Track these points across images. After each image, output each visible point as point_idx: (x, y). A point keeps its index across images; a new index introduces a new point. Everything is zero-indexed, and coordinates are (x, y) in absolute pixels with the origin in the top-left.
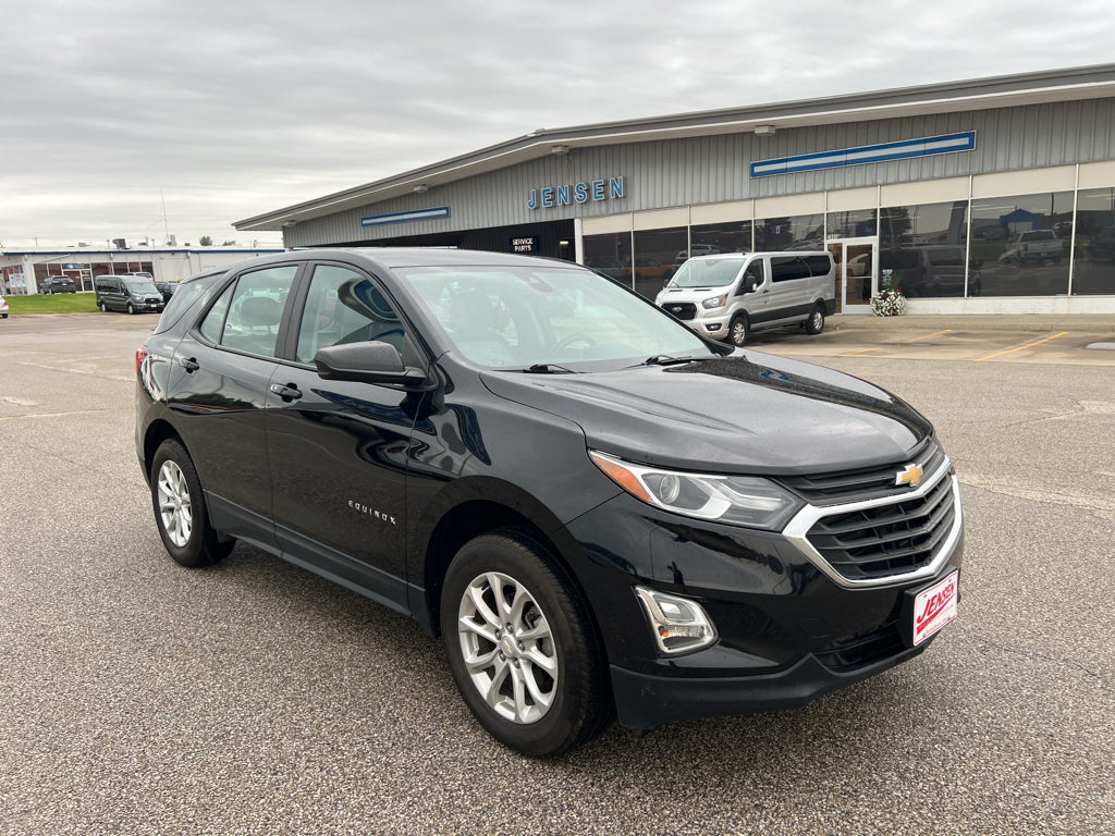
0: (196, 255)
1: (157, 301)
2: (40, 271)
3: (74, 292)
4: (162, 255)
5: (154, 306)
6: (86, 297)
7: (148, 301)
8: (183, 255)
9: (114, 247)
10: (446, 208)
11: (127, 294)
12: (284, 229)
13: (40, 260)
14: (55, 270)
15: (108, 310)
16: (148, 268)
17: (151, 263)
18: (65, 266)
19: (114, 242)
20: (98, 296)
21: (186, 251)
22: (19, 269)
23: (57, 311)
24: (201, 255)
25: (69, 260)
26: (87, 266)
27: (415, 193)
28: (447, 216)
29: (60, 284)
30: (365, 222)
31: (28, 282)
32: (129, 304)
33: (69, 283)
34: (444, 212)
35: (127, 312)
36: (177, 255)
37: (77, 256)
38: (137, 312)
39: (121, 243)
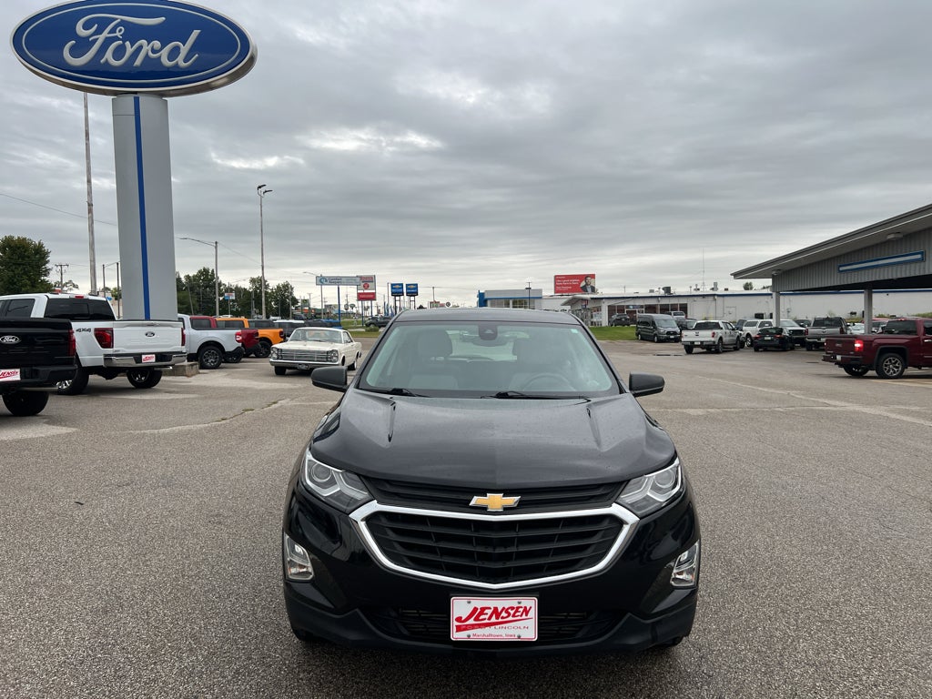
0: (721, 298)
1: (675, 333)
2: (611, 310)
3: (628, 325)
4: (695, 298)
5: (672, 337)
6: (631, 330)
7: (669, 333)
8: (711, 298)
9: (662, 292)
10: (922, 253)
11: (655, 328)
12: (773, 277)
13: (612, 303)
14: (621, 309)
15: (642, 339)
16: (684, 308)
17: (686, 304)
18: (628, 307)
19: (663, 289)
20: (638, 328)
21: (714, 295)
22: (599, 309)
23: (609, 338)
24: (726, 298)
25: (631, 303)
26: (642, 307)
27: (889, 241)
28: (923, 260)
29: (620, 319)
30: (841, 269)
31: (603, 318)
32: (655, 335)
33: (626, 319)
34: (919, 256)
35: (653, 341)
36: (707, 298)
37: (637, 300)
38: (660, 341)
39: (667, 289)
